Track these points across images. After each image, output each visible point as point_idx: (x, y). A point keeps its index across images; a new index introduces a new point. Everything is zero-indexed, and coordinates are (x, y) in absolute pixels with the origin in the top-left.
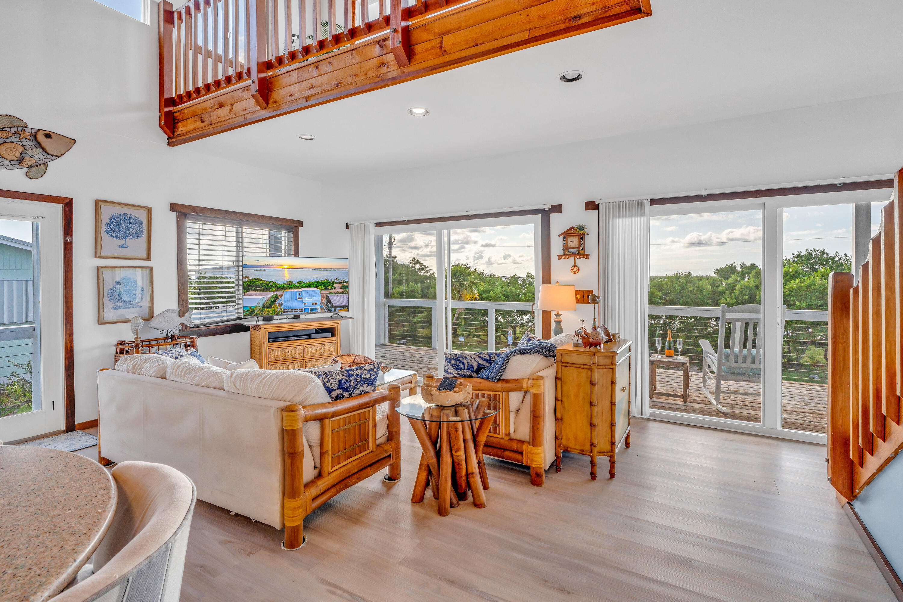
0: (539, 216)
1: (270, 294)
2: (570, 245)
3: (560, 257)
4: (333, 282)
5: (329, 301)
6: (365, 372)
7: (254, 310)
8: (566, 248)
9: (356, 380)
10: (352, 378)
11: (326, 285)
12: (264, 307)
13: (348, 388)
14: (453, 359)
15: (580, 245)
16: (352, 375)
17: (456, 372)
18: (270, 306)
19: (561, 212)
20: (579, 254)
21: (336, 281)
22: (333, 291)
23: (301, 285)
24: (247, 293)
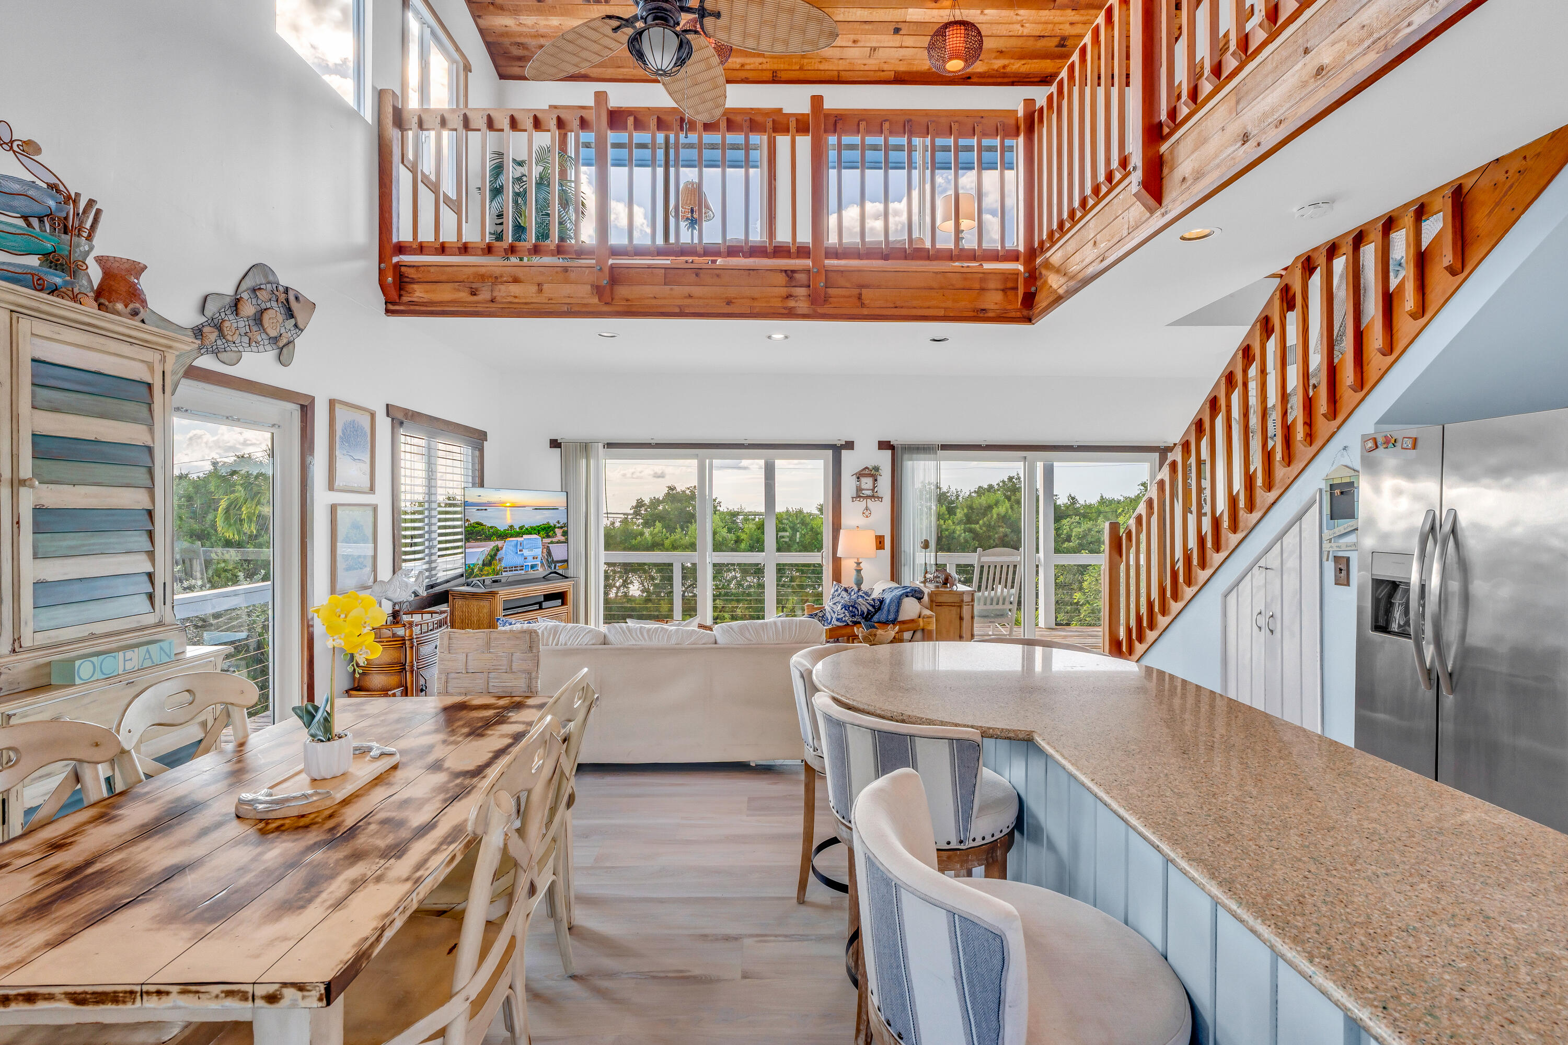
0: (830, 453)
1: (491, 545)
2: (863, 486)
3: (854, 498)
4: (556, 527)
5: (549, 553)
7: (473, 570)
8: (859, 490)
11: (547, 531)
12: (484, 565)
15: (874, 487)
18: (490, 564)
19: (852, 450)
20: (873, 496)
22: (554, 540)
23: (524, 531)
24: (468, 544)
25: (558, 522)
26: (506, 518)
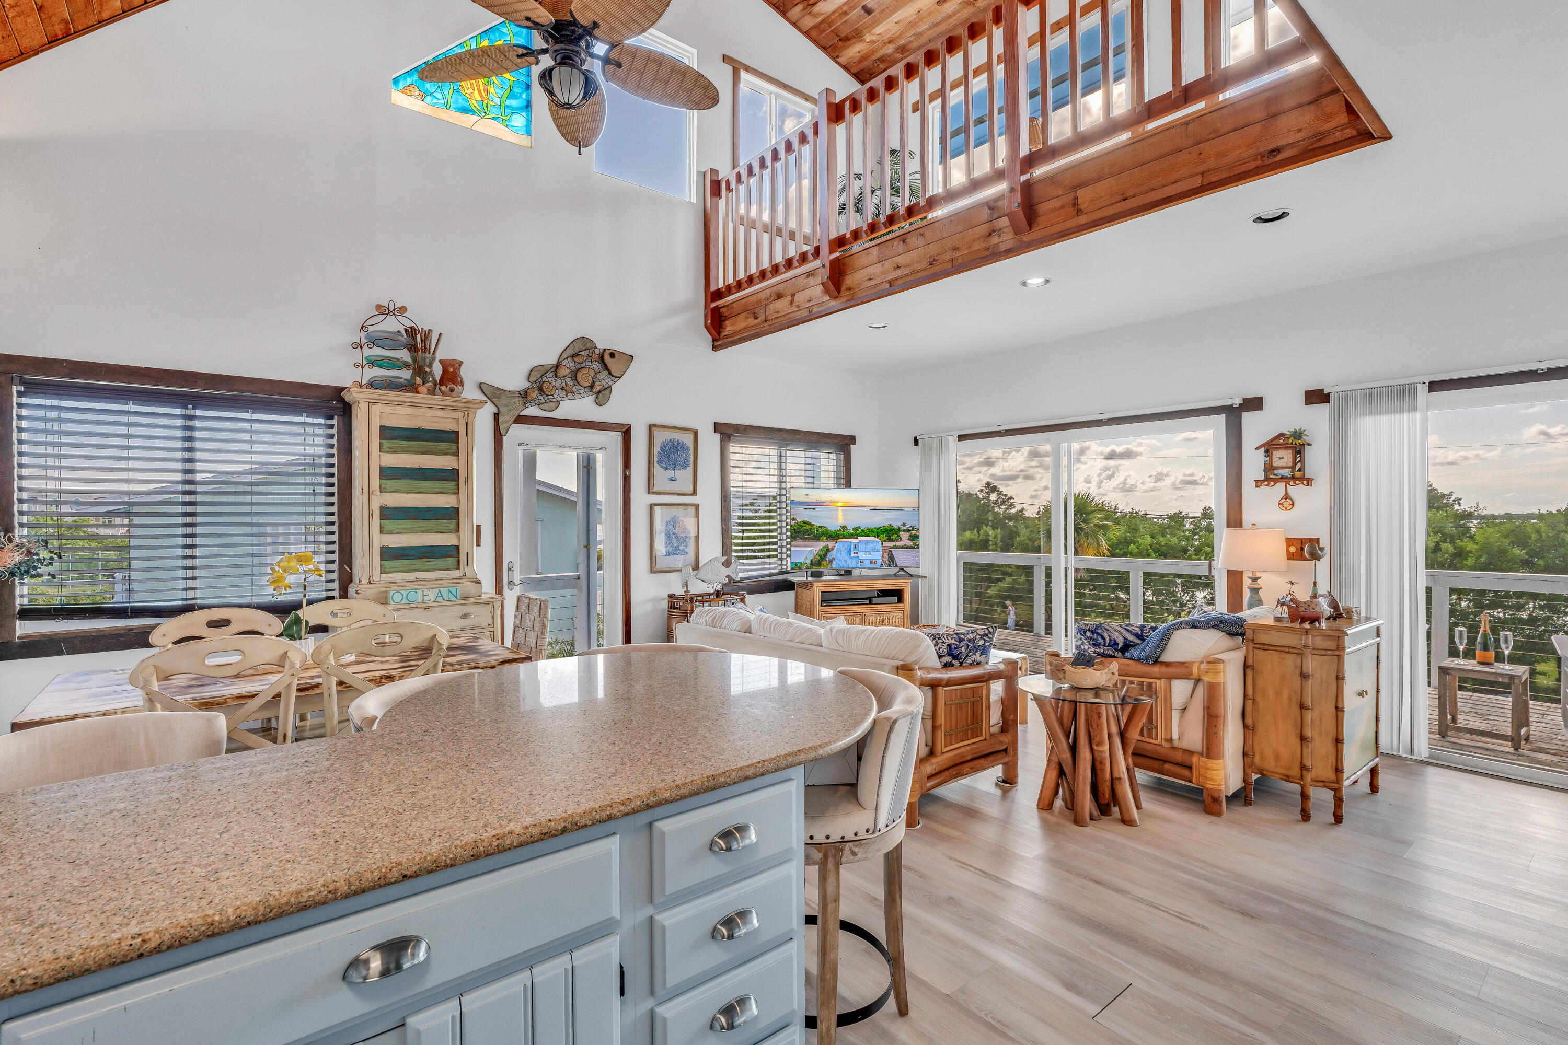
0: (1222, 418)
1: (822, 545)
2: (1277, 463)
3: (1258, 484)
4: (899, 530)
5: (893, 556)
6: (978, 637)
7: (803, 564)
8: (1269, 468)
9: (968, 646)
10: (963, 644)
11: (889, 533)
12: (814, 560)
13: (958, 655)
14: (1089, 630)
15: (1295, 464)
16: (963, 640)
17: (1093, 649)
18: (821, 560)
19: (1261, 409)
20: (1293, 478)
21: (903, 528)
22: (897, 544)
23: (857, 533)
24: (794, 543)
25: (904, 525)
26: (837, 519)
